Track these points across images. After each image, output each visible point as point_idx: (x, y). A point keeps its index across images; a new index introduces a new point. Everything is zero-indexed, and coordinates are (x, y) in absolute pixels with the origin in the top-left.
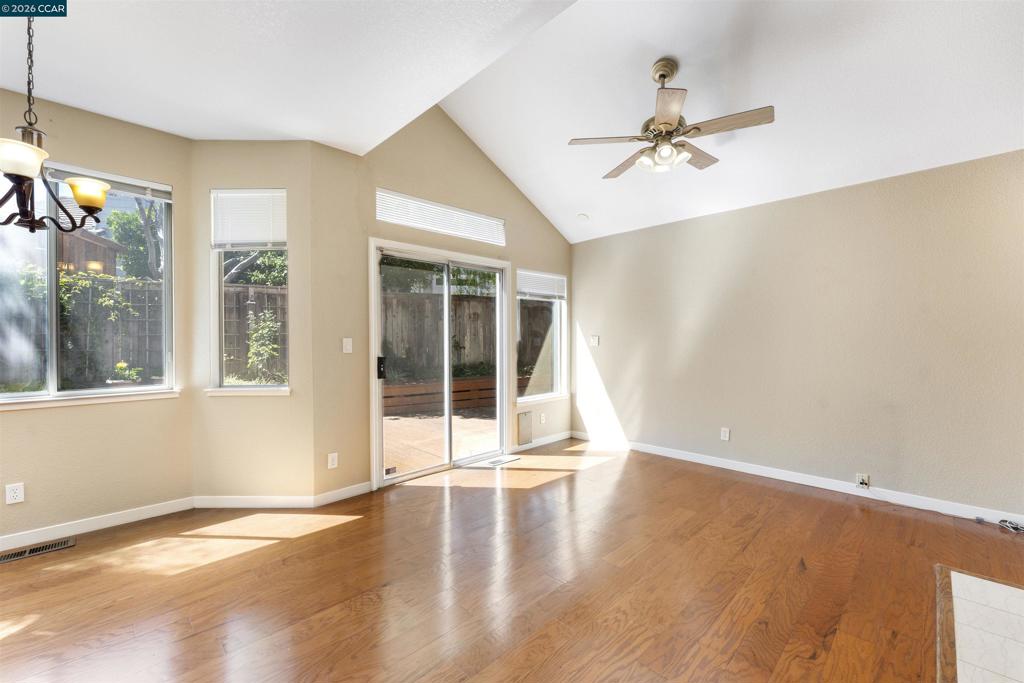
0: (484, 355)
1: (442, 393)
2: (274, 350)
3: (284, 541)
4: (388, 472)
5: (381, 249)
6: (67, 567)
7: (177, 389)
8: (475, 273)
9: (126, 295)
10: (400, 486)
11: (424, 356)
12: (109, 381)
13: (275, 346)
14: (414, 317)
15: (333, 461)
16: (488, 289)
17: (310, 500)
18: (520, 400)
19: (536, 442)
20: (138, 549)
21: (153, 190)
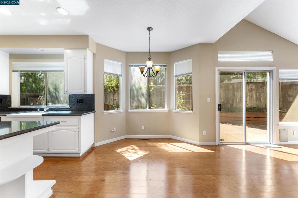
0: (256, 104)
1: (242, 117)
2: (183, 101)
3: (193, 152)
4: (221, 140)
5: (219, 70)
6: (151, 144)
7: (167, 110)
8: (251, 73)
9: (154, 89)
10: (226, 146)
11: (229, 104)
12: (151, 107)
13: (184, 100)
14: (225, 91)
15: (204, 133)
16: (257, 79)
17: (198, 143)
18: (280, 123)
19: (290, 143)
20: (162, 144)
21: (163, 65)
